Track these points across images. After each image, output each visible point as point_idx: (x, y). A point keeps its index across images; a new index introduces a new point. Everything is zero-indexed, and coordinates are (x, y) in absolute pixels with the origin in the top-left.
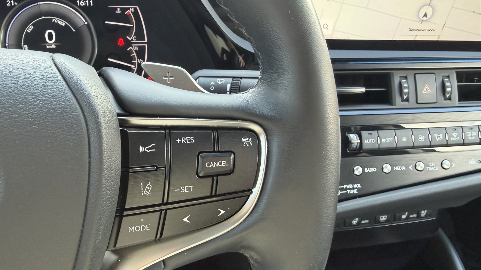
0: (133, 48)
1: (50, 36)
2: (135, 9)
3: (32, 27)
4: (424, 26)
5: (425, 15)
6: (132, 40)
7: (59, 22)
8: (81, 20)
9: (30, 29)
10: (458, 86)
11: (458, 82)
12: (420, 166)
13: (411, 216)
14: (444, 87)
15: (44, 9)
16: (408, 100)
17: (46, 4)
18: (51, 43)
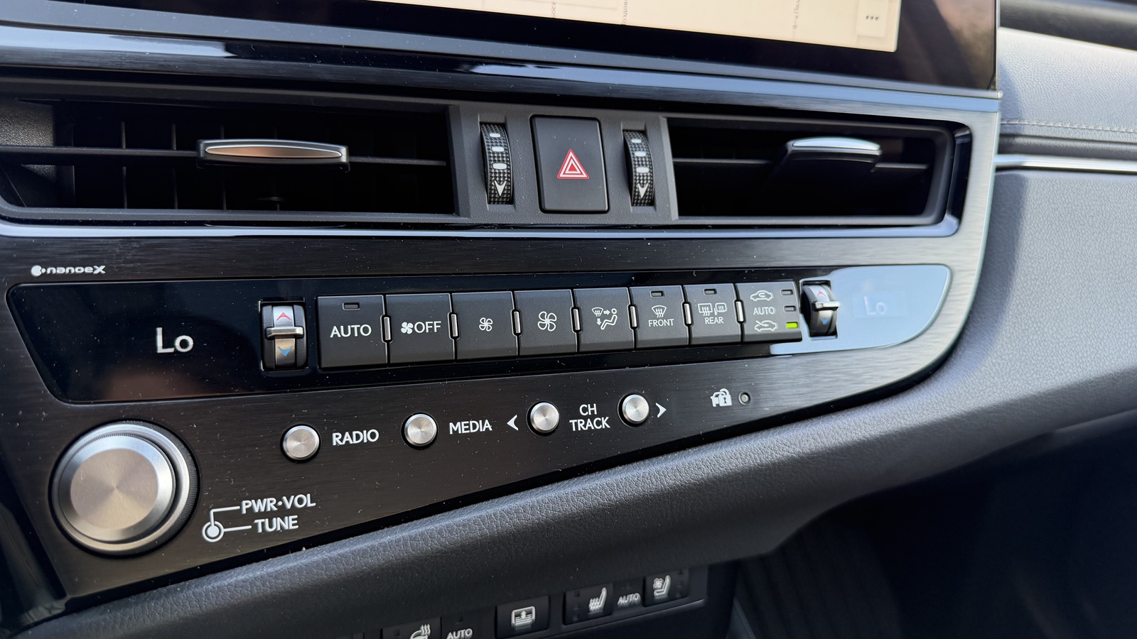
11: (675, 154)
12: (545, 417)
13: (622, 601)
14: (627, 163)
16: (507, 199)
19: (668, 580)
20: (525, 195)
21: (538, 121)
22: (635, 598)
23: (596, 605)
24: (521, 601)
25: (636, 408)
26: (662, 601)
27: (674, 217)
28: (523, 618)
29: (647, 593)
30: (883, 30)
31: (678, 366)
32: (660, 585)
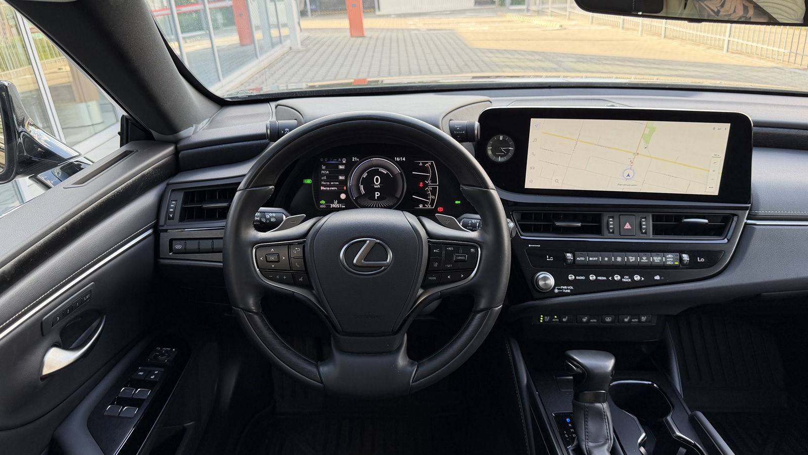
0: (429, 189)
1: (377, 179)
2: (432, 163)
3: (366, 174)
4: (629, 182)
5: (628, 175)
6: (429, 183)
7: (383, 171)
8: (397, 170)
9: (365, 175)
10: (653, 225)
11: (653, 221)
12: (617, 278)
13: (633, 320)
14: (641, 225)
15: (374, 163)
16: (613, 233)
17: (376, 160)
18: (377, 185)
19: (645, 317)
20: (617, 232)
21: (621, 216)
22: (637, 320)
23: (626, 320)
24: (608, 315)
25: (637, 278)
26: (643, 322)
27: (651, 236)
28: (608, 319)
29: (640, 320)
30: (713, 189)
31: (648, 270)
32: (644, 319)
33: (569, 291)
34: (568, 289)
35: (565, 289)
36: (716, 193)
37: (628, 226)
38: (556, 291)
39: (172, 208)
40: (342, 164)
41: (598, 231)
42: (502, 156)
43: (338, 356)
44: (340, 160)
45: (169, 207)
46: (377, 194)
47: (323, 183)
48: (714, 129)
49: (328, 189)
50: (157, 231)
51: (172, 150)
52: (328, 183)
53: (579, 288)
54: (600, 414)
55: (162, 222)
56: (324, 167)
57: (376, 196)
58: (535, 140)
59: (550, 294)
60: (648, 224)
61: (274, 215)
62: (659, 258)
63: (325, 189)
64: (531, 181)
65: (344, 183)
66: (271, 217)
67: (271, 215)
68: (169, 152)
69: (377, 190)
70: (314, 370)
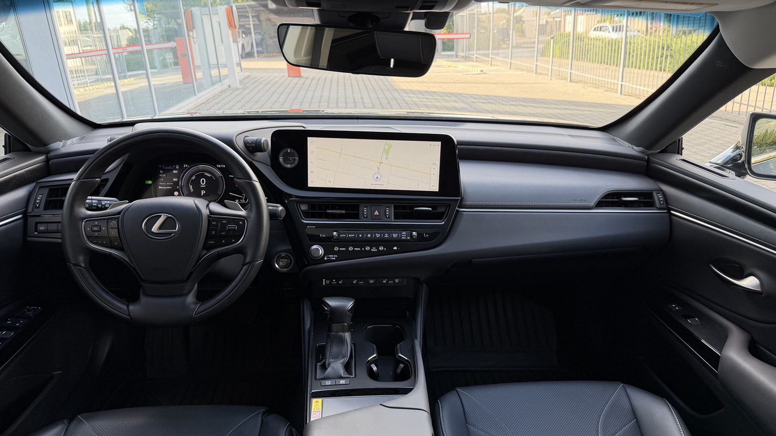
1: (203, 181)
3: (195, 177)
4: (378, 183)
5: (377, 178)
7: (208, 175)
8: (219, 174)
9: (193, 178)
10: (394, 212)
11: (394, 210)
12: (368, 248)
13: (390, 282)
14: (385, 212)
15: (201, 168)
16: (367, 217)
17: (202, 166)
18: (203, 185)
20: (369, 216)
21: (372, 206)
23: (384, 282)
24: (372, 278)
25: (381, 248)
26: (397, 283)
27: (393, 220)
28: (372, 282)
29: (394, 281)
30: (435, 188)
31: (389, 243)
32: (397, 281)
33: (334, 258)
34: (334, 257)
35: (332, 257)
36: (437, 190)
37: (376, 213)
38: (326, 258)
39: (38, 200)
40: (176, 169)
41: (356, 216)
42: (291, 164)
43: (143, 299)
44: (174, 166)
45: (36, 199)
46: (203, 192)
47: (160, 183)
48: (431, 145)
49: (165, 188)
50: (25, 215)
51: (43, 159)
52: (165, 184)
53: (342, 256)
54: (342, 341)
55: (30, 210)
56: (161, 172)
57: (202, 193)
58: (312, 152)
59: (321, 260)
60: (390, 211)
61: (108, 202)
62: (397, 235)
63: (162, 188)
64: (312, 182)
65: (177, 183)
66: (106, 204)
67: (106, 202)
68: (40, 160)
69: (203, 189)
70: (125, 307)
